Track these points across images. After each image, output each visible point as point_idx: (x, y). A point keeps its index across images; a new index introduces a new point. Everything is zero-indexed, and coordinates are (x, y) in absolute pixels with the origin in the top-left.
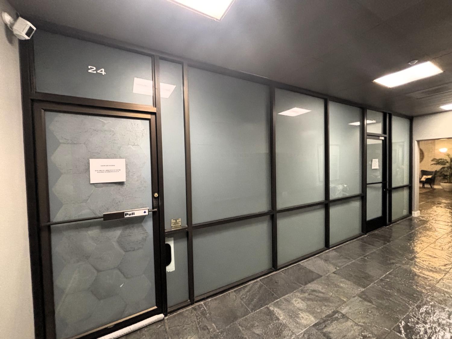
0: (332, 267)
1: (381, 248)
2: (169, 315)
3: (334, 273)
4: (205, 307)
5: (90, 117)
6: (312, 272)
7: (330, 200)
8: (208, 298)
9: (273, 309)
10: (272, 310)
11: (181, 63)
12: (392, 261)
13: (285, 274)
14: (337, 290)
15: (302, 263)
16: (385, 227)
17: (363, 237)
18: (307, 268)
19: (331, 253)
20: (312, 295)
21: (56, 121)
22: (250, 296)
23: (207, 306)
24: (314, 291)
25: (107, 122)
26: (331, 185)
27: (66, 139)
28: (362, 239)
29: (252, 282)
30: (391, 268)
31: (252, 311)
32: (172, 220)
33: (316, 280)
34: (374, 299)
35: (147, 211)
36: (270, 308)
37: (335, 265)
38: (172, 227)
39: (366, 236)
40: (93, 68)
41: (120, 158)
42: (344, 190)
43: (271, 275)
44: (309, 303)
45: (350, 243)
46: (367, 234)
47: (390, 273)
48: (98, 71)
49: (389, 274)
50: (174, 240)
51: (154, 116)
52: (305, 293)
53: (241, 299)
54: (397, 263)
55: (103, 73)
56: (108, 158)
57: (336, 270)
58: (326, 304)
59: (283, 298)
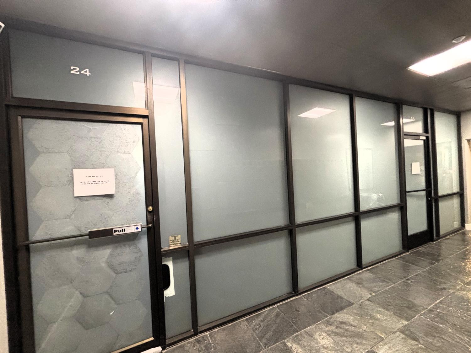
0: (366, 292)
1: (427, 268)
2: (168, 348)
3: (368, 300)
4: (210, 338)
5: (73, 123)
6: (341, 298)
7: (361, 212)
8: (215, 327)
9: (291, 345)
10: (289, 346)
11: (177, 60)
12: (443, 286)
13: (307, 299)
14: (373, 323)
15: (329, 286)
16: (431, 242)
17: (405, 255)
18: (335, 292)
19: (365, 274)
20: (341, 328)
21: (35, 129)
22: (264, 327)
23: (213, 338)
24: (343, 323)
25: (93, 128)
26: (362, 194)
27: (46, 148)
28: (403, 258)
29: (268, 309)
30: (442, 295)
31: (265, 347)
32: (170, 237)
33: (346, 308)
34: (421, 337)
35: (139, 227)
36: (288, 344)
37: (370, 290)
38: (170, 245)
39: (408, 253)
40: (76, 69)
41: (109, 167)
42: (379, 200)
43: (290, 301)
44: (337, 338)
45: (389, 262)
46: (410, 251)
47: (441, 301)
48: (82, 72)
49: (439, 302)
50: (173, 260)
51: (146, 120)
52: (331, 325)
53: (254, 331)
54: (449, 289)
55: (88, 74)
56: (94, 168)
57: (371, 296)
58: (358, 341)
59: (304, 331)
